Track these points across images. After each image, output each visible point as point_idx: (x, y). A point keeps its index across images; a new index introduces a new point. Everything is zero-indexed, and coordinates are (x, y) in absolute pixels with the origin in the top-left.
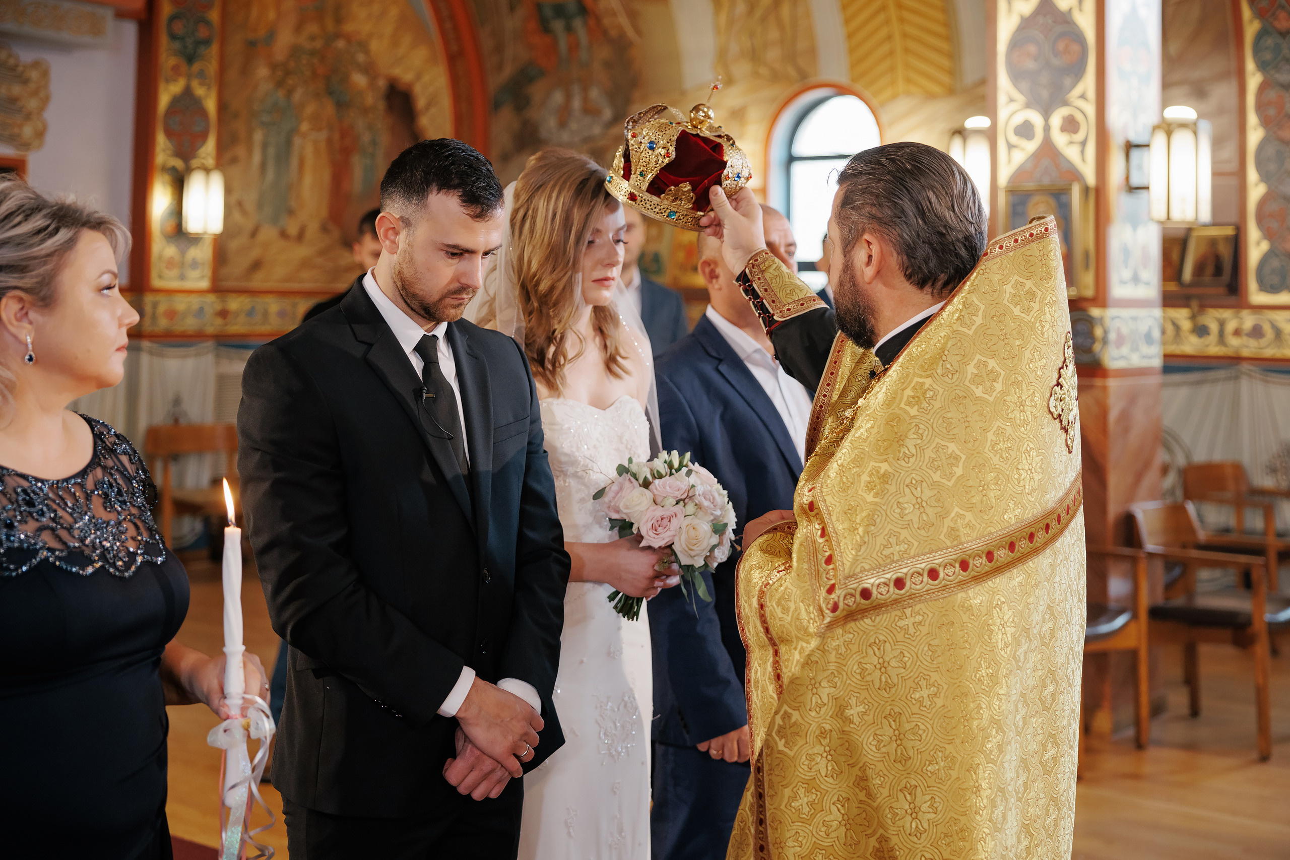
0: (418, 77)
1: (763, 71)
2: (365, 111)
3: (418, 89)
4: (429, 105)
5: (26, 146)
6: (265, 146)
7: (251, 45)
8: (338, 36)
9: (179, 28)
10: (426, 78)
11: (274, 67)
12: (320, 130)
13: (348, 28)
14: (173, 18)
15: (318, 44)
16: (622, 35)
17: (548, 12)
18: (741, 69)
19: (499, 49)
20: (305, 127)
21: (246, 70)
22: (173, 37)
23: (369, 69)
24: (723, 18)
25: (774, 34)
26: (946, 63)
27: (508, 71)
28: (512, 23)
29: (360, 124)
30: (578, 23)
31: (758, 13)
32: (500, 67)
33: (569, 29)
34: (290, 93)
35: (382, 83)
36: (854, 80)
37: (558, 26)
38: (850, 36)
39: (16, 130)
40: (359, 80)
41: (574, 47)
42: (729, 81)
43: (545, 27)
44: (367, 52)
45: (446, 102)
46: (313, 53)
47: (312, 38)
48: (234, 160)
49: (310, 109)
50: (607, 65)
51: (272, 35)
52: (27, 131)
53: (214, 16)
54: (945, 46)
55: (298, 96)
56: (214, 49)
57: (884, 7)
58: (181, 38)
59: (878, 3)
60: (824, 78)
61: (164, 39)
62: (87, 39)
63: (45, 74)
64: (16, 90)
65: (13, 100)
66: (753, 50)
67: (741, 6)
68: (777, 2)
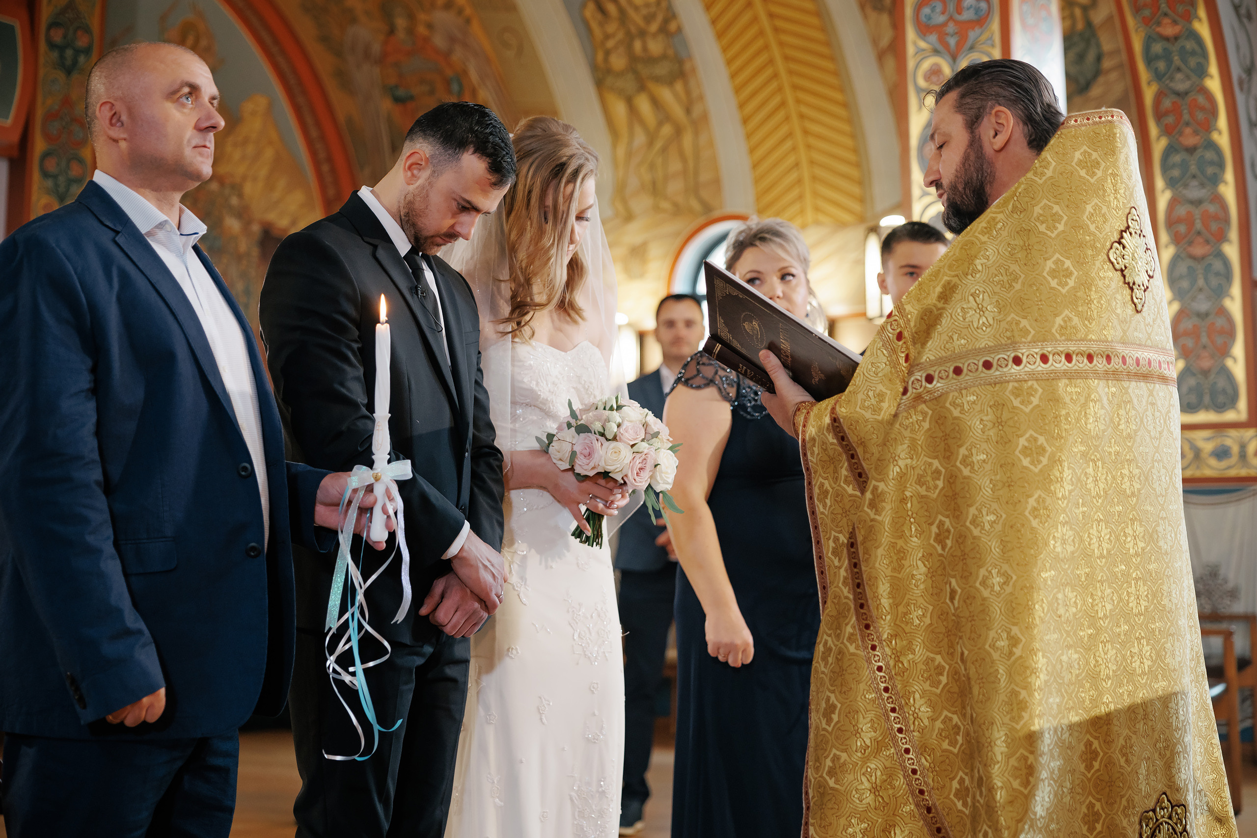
0: (294, 222)
1: (665, 205)
2: (239, 257)
9: (51, 165)
13: (222, 169)
14: (46, 155)
18: (641, 204)
22: (45, 174)
23: (243, 214)
24: (621, 151)
25: (675, 166)
26: (856, 190)
29: (233, 272)
31: (659, 145)
35: (256, 228)
36: (761, 211)
38: (755, 166)
40: (233, 224)
42: (629, 217)
44: (240, 195)
53: (88, 153)
54: (853, 172)
57: (790, 135)
58: (55, 177)
59: (784, 130)
60: (729, 210)
61: (36, 176)
66: (654, 183)
67: (640, 138)
68: (678, 131)
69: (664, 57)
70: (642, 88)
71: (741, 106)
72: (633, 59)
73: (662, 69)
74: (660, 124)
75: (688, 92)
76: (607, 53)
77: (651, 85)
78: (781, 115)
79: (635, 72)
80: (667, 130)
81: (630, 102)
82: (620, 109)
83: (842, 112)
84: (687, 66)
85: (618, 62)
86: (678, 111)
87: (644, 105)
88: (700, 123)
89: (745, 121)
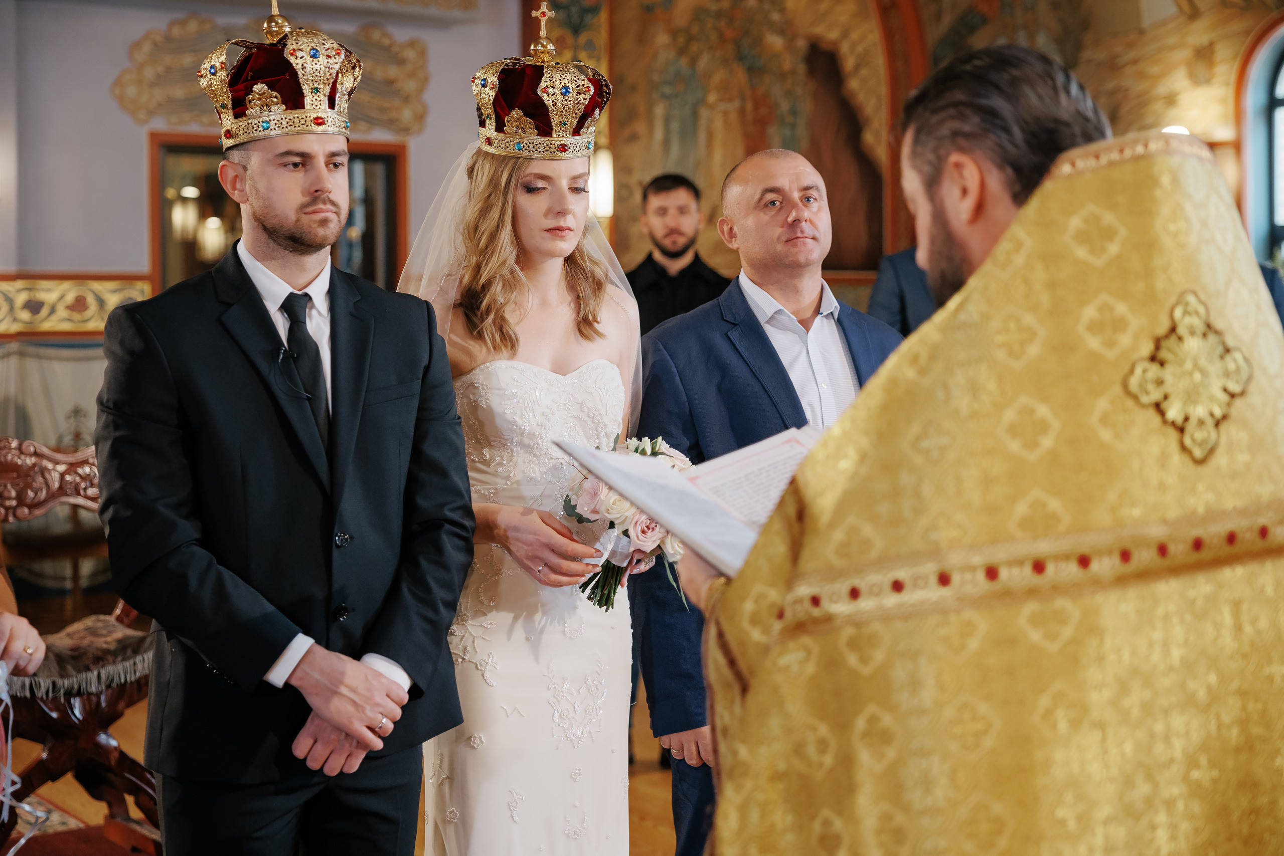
0: (845, 34)
2: (783, 76)
3: (844, 48)
4: (857, 67)
5: (406, 130)
6: (667, 121)
7: (648, 10)
10: (855, 35)
11: (674, 33)
12: (730, 100)
20: (712, 98)
21: (642, 39)
22: (557, 6)
23: (786, 29)
27: (947, 20)
29: (777, 92)
32: (938, 17)
34: (694, 61)
35: (801, 43)
39: (394, 114)
40: (775, 41)
44: (782, 10)
45: (880, 61)
46: (719, 15)
48: (633, 138)
49: (717, 78)
52: (407, 114)
55: (703, 63)
56: (603, 16)
58: (565, 7)
62: (458, 14)
63: (423, 53)
64: (393, 71)
65: (390, 82)
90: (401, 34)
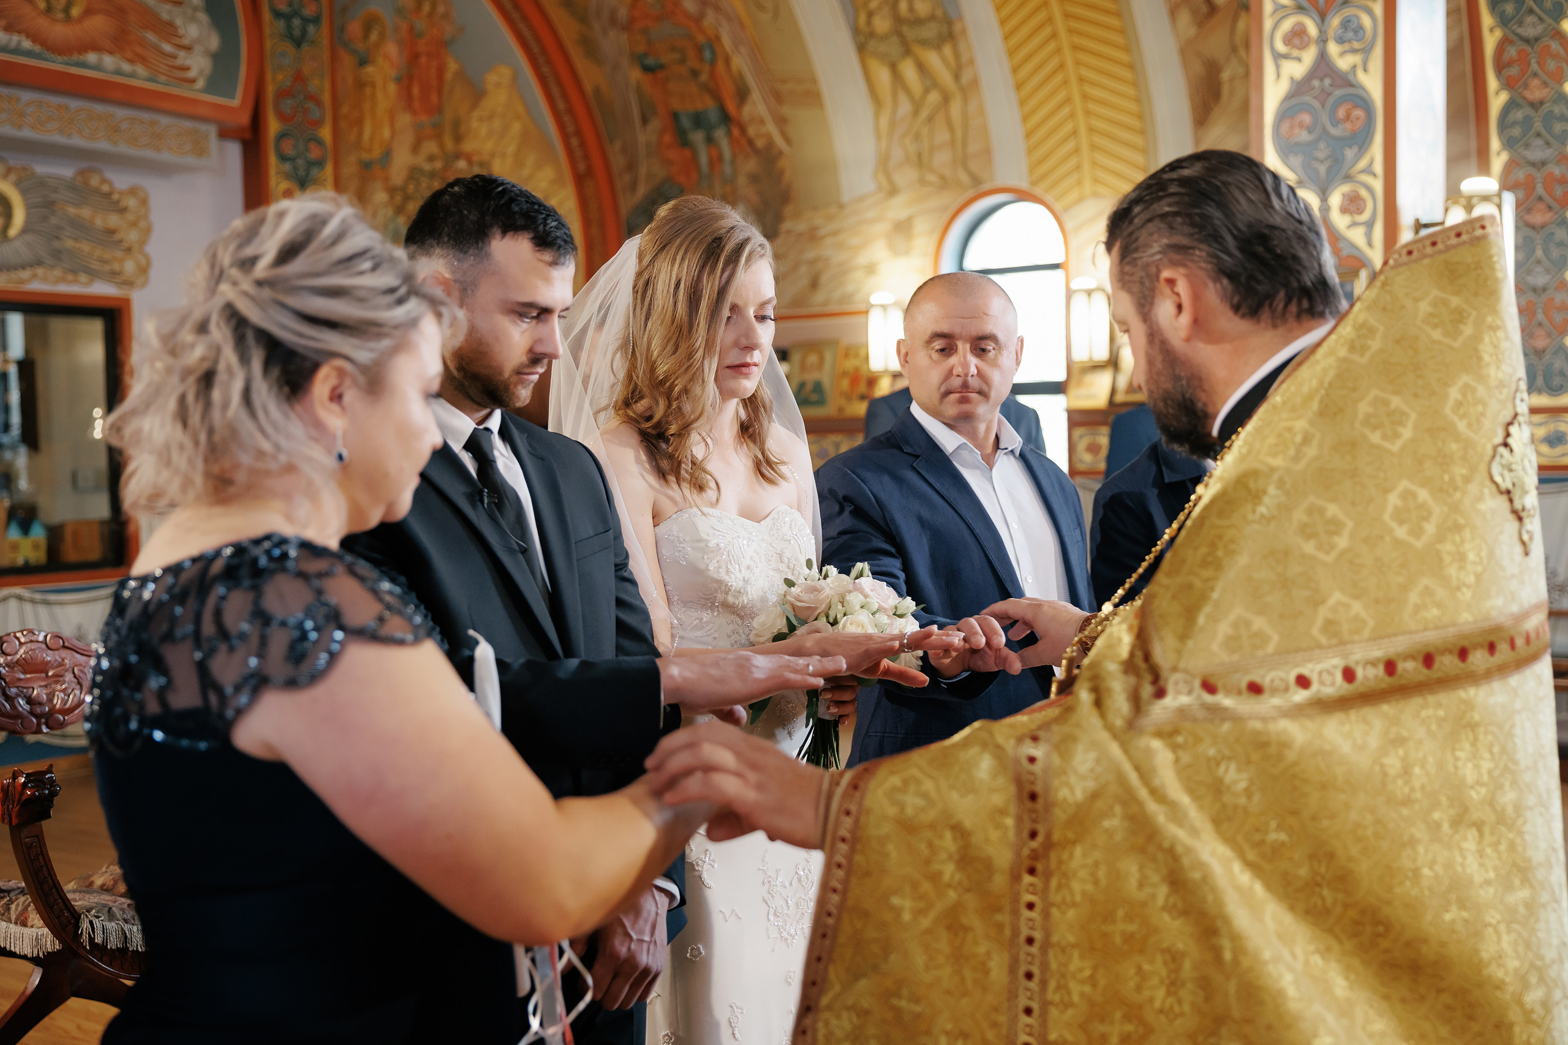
1: (931, 178)
5: (129, 284)
7: (366, 166)
8: (458, 156)
9: (288, 148)
11: (392, 191)
13: (468, 146)
14: (281, 136)
15: (438, 165)
16: (771, 144)
17: (686, 123)
18: (906, 176)
19: (631, 166)
22: (283, 158)
24: (884, 121)
25: (942, 136)
26: (1138, 159)
27: (641, 191)
28: (646, 136)
30: (720, 134)
31: (924, 113)
32: (633, 187)
33: (710, 140)
36: (1034, 183)
37: (698, 137)
38: (1028, 135)
39: (116, 267)
41: (716, 161)
42: (893, 191)
43: (683, 141)
47: (431, 158)
50: (754, 179)
51: (387, 155)
52: (129, 267)
53: (326, 133)
54: (1138, 140)
56: (329, 169)
57: (1068, 100)
58: (292, 160)
59: (1061, 96)
60: (999, 182)
61: (273, 160)
62: (190, 160)
63: (144, 202)
64: (113, 220)
65: (112, 232)
66: (919, 155)
67: (905, 107)
68: (946, 99)
69: (932, 18)
70: (907, 52)
71: (1015, 70)
72: (898, 20)
73: (929, 31)
74: (927, 91)
75: (957, 55)
76: (870, 15)
77: (917, 50)
78: (1058, 78)
79: (900, 35)
80: (934, 97)
81: (893, 67)
82: (883, 75)
83: (1127, 74)
84: (957, 28)
85: (882, 24)
86: (945, 77)
87: (909, 70)
88: (969, 89)
89: (1019, 86)
90: (121, 181)
